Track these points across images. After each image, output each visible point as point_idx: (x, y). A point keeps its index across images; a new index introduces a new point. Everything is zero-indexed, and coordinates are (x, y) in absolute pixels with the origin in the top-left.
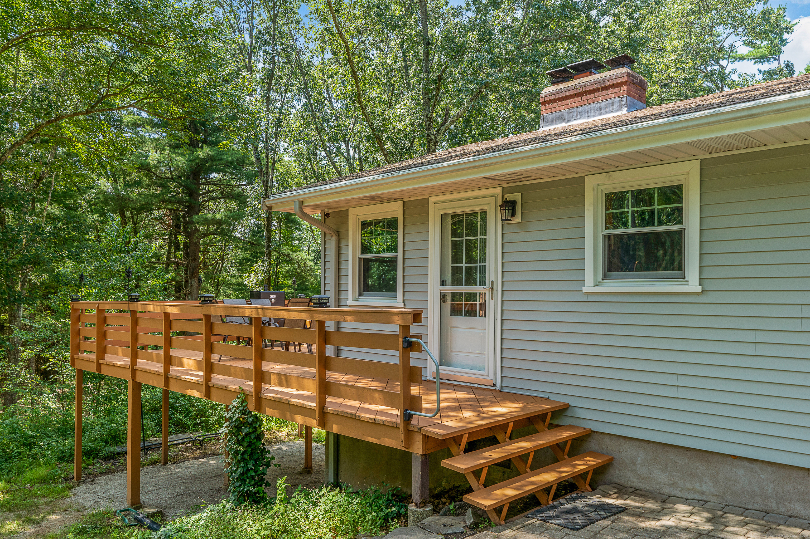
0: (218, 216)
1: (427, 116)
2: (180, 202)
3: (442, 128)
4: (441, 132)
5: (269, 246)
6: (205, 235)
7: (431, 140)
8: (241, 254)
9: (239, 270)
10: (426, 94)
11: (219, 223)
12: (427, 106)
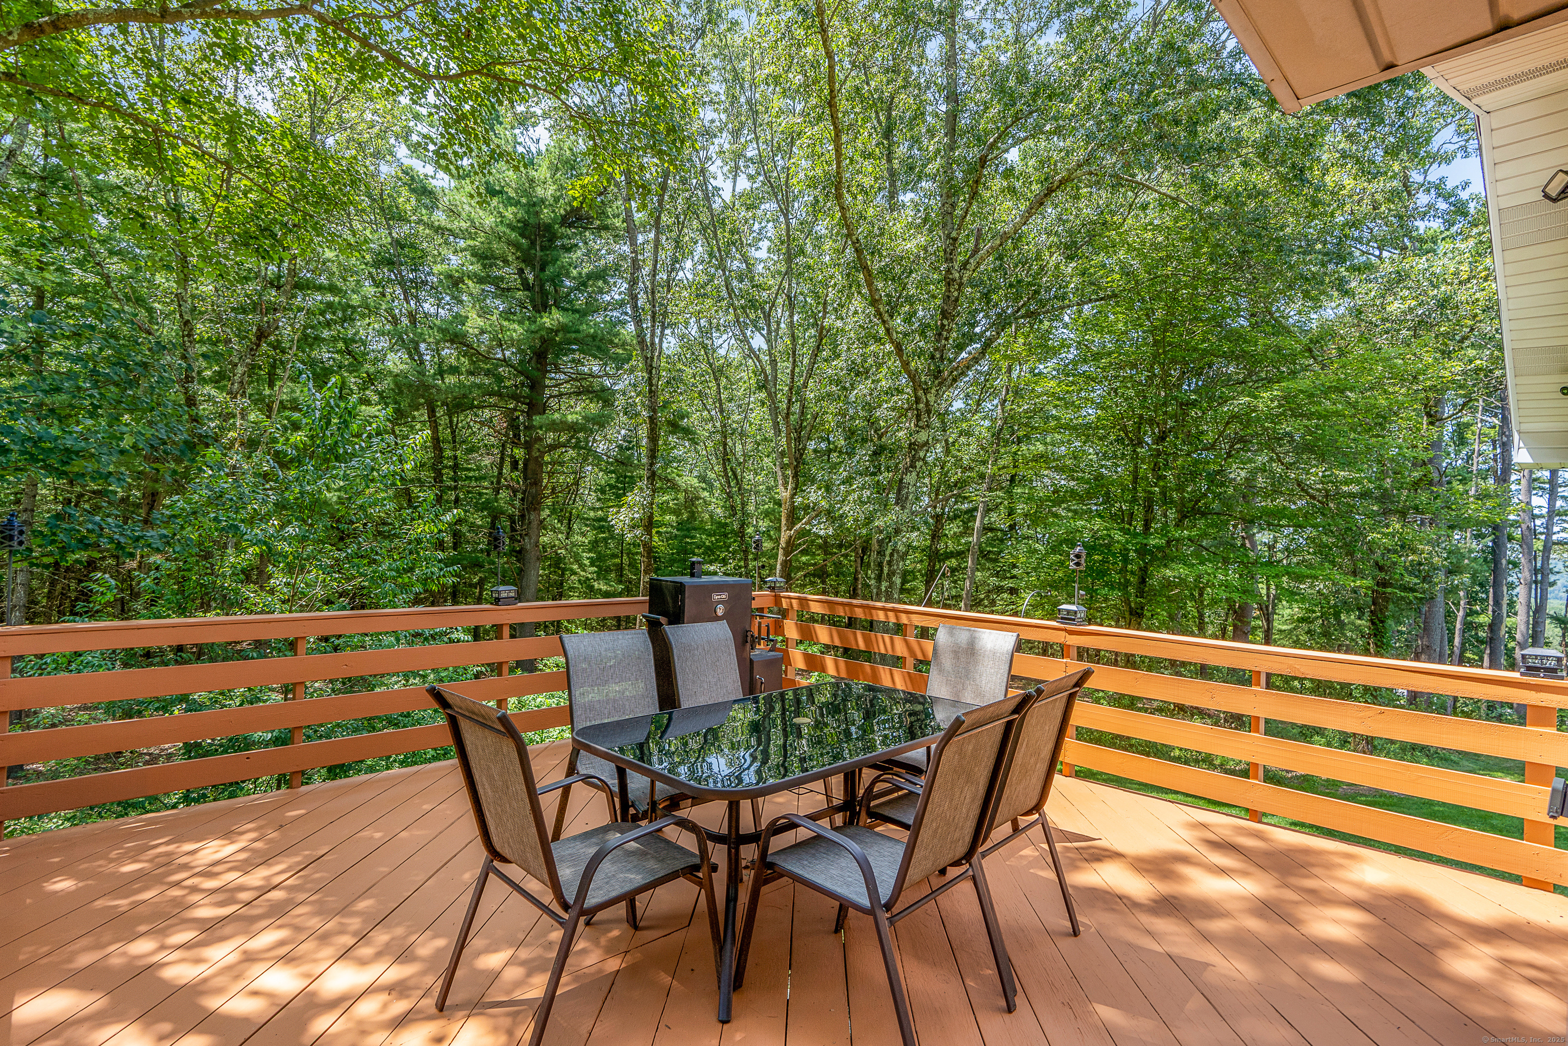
0: (570, 418)
1: (948, 236)
2: (515, 397)
3: (971, 261)
4: (971, 266)
5: (652, 464)
6: (552, 448)
7: (954, 280)
8: (602, 478)
9: (599, 500)
10: (948, 197)
11: (573, 428)
12: (948, 218)
